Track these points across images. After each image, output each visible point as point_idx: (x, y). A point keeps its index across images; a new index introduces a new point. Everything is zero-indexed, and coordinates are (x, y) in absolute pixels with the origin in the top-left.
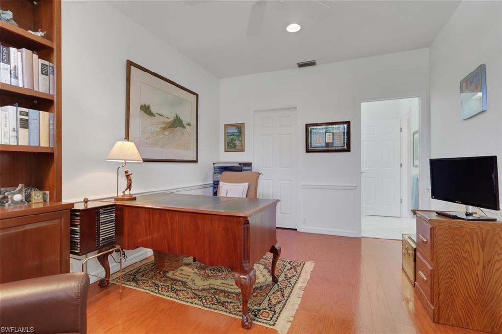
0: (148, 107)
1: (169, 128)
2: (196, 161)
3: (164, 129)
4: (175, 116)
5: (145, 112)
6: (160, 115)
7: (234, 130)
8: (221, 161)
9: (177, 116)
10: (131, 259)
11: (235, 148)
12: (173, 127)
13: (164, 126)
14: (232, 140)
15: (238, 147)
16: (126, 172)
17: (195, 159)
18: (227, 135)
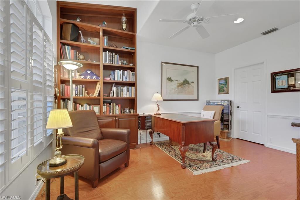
0: (170, 78)
1: (181, 85)
2: (198, 100)
3: (179, 86)
4: (184, 79)
5: (169, 80)
6: (176, 80)
7: (223, 82)
8: (216, 99)
9: (185, 79)
10: (161, 139)
11: (224, 92)
12: (183, 85)
13: (178, 85)
14: (222, 87)
15: (225, 91)
16: (158, 105)
17: (197, 99)
18: (220, 84)
